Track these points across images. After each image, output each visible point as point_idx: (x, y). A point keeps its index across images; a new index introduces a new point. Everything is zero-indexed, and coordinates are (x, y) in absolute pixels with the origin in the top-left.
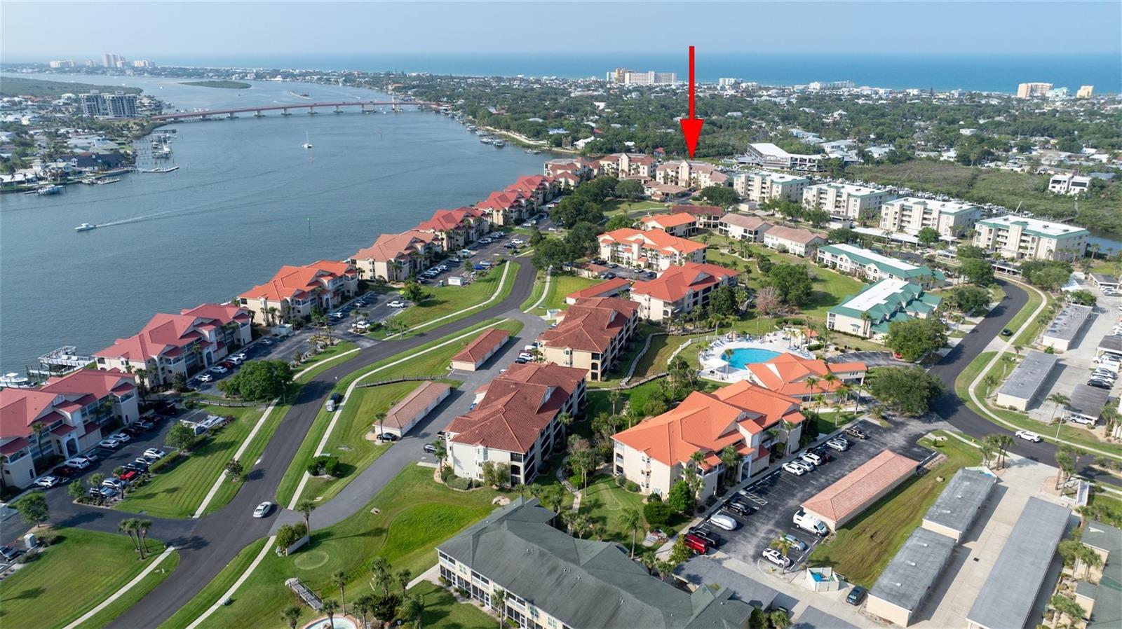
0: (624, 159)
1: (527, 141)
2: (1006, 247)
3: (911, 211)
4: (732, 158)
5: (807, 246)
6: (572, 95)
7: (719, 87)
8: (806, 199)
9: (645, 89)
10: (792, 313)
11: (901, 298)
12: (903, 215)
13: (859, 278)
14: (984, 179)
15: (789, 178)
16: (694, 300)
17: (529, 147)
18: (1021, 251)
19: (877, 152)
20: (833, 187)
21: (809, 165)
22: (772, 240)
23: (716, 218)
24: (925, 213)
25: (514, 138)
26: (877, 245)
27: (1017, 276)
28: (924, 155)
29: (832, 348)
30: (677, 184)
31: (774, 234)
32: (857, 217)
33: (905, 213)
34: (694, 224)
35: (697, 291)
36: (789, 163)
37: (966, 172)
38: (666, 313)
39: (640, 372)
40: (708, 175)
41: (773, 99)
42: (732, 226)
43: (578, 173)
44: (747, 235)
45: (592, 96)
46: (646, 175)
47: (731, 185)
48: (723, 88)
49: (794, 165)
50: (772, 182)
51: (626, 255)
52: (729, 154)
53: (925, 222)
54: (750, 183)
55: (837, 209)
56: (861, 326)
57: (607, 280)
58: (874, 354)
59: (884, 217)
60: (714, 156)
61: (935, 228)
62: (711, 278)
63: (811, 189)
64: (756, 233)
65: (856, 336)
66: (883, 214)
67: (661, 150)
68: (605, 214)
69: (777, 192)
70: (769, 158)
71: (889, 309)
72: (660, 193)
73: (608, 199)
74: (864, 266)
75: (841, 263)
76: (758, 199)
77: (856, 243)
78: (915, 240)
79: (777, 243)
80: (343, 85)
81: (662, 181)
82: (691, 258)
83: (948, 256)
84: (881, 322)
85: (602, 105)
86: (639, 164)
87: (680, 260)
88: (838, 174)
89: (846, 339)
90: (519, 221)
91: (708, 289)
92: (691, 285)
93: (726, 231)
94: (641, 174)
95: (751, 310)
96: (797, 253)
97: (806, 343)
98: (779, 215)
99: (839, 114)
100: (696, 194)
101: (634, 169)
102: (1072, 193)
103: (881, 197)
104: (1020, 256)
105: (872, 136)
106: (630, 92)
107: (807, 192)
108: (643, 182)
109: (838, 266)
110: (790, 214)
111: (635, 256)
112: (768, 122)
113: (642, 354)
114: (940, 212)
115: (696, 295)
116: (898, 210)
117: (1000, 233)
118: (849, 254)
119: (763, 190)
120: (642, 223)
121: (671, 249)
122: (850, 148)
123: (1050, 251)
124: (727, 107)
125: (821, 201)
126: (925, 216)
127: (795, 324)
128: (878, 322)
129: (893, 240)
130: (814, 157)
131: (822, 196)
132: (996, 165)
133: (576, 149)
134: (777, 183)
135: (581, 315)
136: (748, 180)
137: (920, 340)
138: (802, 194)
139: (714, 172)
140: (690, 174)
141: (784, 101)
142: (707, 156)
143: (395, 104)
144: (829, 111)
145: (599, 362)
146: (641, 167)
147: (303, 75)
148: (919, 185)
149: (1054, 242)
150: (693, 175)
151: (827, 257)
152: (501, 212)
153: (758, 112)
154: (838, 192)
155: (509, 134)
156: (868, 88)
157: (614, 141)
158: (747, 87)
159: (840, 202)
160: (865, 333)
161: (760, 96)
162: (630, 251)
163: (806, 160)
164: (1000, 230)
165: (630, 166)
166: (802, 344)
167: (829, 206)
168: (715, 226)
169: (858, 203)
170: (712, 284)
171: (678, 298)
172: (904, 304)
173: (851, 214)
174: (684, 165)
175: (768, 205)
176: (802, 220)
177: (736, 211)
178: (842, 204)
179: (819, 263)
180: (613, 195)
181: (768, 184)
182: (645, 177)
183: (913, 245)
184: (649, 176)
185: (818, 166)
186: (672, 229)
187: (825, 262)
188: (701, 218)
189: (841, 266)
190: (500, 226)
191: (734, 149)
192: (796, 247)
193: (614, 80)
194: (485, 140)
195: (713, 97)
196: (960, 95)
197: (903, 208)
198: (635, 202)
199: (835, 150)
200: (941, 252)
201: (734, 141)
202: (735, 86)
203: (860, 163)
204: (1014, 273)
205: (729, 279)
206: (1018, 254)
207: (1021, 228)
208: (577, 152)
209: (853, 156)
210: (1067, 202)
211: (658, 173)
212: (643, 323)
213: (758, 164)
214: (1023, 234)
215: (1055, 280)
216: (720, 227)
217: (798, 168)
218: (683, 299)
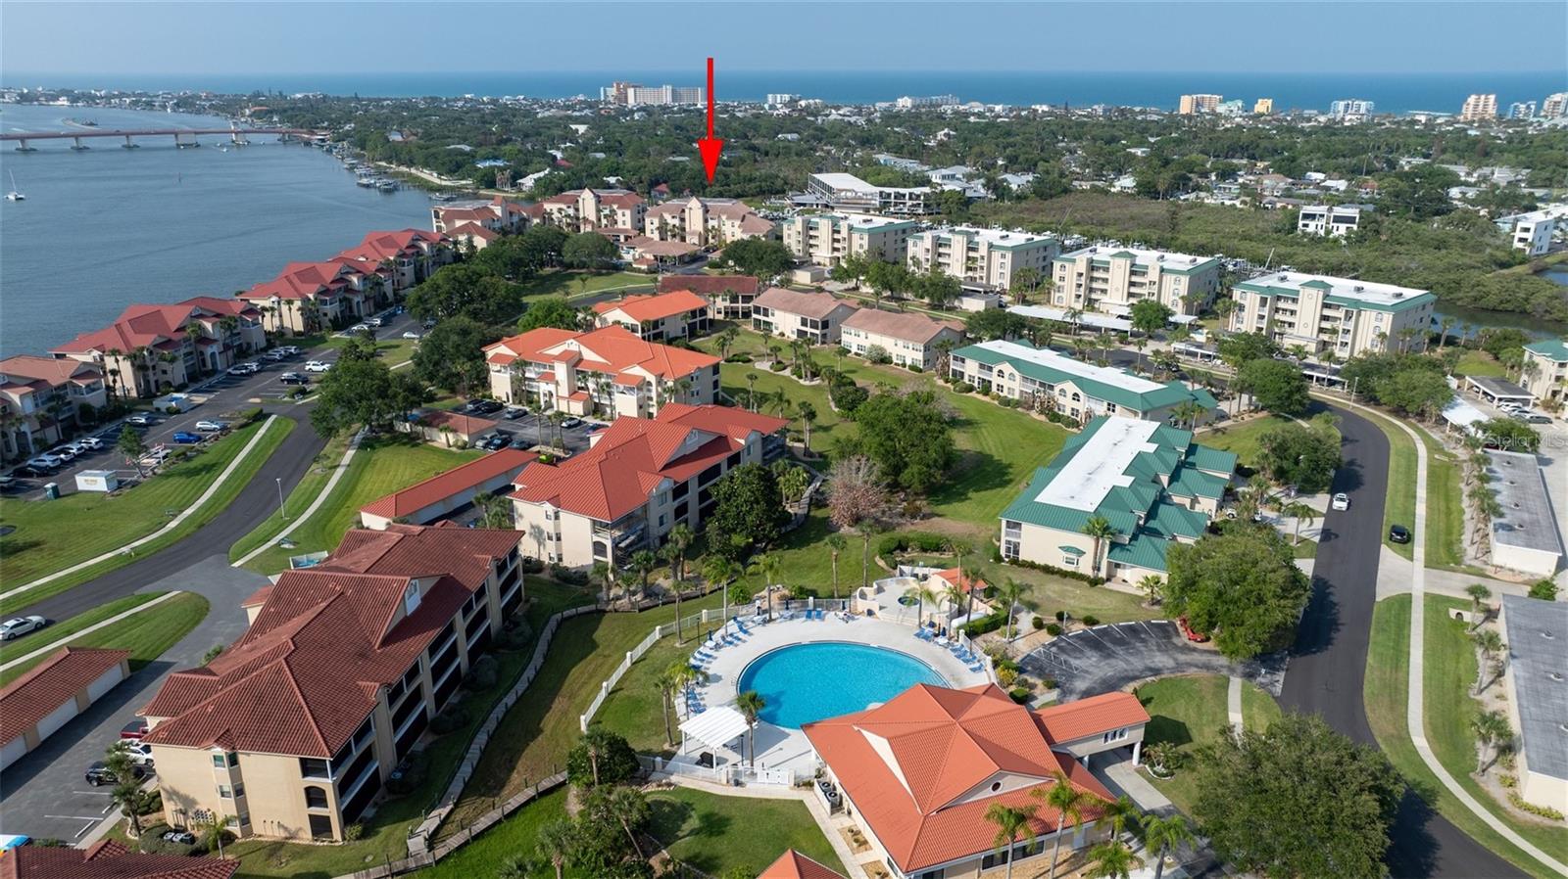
0: (587, 200)
1: (438, 181)
2: (1294, 331)
3: (1107, 270)
4: (783, 198)
5: (927, 349)
6: (540, 116)
7: (766, 106)
8: (913, 258)
9: (656, 110)
10: (913, 517)
11: (1157, 465)
12: (1092, 279)
13: (1041, 412)
14: (1190, 218)
15: (880, 221)
16: (676, 504)
17: (441, 189)
18: (1325, 337)
19: (1016, 182)
20: (960, 233)
21: (910, 203)
22: (857, 339)
23: (747, 299)
24: (1133, 273)
25: (418, 177)
26: (1057, 338)
27: (1338, 388)
28: (1086, 185)
29: (1026, 620)
30: (683, 239)
31: (859, 327)
32: (1007, 286)
33: (1096, 274)
34: (703, 312)
35: (681, 480)
36: (877, 202)
37: (1158, 208)
38: (599, 548)
39: (487, 781)
40: (737, 223)
41: (846, 119)
42: (776, 312)
43: (497, 225)
44: (809, 330)
45: (570, 117)
46: (628, 226)
47: (780, 238)
48: (773, 107)
49: (885, 205)
50: (851, 228)
51: (544, 387)
52: (777, 192)
53: (1133, 290)
54: (812, 233)
55: (970, 274)
56: (1086, 552)
57: (491, 451)
58: (1133, 631)
59: (1059, 283)
60: (753, 195)
61: (1155, 298)
62: (720, 443)
63: (922, 238)
64: (825, 325)
65: (1075, 576)
66: (1056, 279)
67: (663, 187)
68: (525, 300)
69: (860, 245)
70: (843, 194)
71: (1142, 500)
72: (649, 257)
73: (548, 270)
74: (1052, 387)
75: (1000, 381)
76: (827, 262)
77: (1021, 337)
78: (1126, 325)
79: (867, 344)
80: (174, 110)
81: (656, 236)
82: (685, 387)
83: (1195, 355)
84: (1134, 537)
85: (582, 129)
86: (615, 207)
87: (659, 395)
88: (960, 217)
89: (1052, 588)
90: (341, 323)
91: (714, 472)
92: (667, 466)
93: (768, 324)
94: (620, 225)
95: (820, 513)
96: (909, 362)
97: (960, 613)
98: (867, 289)
99: (945, 135)
100: (715, 256)
101: (606, 216)
102: (1335, 233)
103: (1045, 248)
104: (1321, 346)
105: (1000, 162)
106: (632, 112)
107: (915, 245)
108: (622, 239)
109: (994, 388)
110: (887, 286)
111: (564, 391)
112: (840, 146)
113: (510, 699)
114: (1162, 270)
115: (680, 490)
116: (1083, 271)
117: (1281, 305)
118: (1015, 362)
119: (836, 245)
120: (595, 315)
121: (637, 371)
122: (970, 177)
123: (1382, 336)
124: (778, 129)
125: (941, 260)
126: (1134, 279)
127: (924, 550)
128: (1126, 539)
129: (1083, 327)
130: (917, 191)
131: (941, 250)
132: (1197, 198)
133: (521, 191)
134: (859, 231)
135: (309, 606)
136: (809, 227)
137: (1261, 600)
138: (905, 249)
139: (748, 216)
140: (706, 221)
141: (862, 121)
142: (743, 196)
143: (236, 133)
144: (931, 132)
145: (327, 783)
146: (620, 212)
147: (108, 98)
148: (1095, 230)
149: (1388, 317)
150: (711, 223)
151: (971, 369)
152: (298, 304)
153: (822, 135)
154: (969, 242)
155: (413, 171)
156: (978, 104)
157: (585, 174)
158: (808, 106)
159: (975, 260)
160: (1097, 568)
161: (827, 115)
162: (550, 378)
163: (904, 195)
164: (1279, 298)
165: (599, 211)
166: (952, 617)
167: (955, 269)
168: (747, 315)
169: (1008, 260)
170: (721, 458)
171: (633, 506)
172: (1165, 479)
173: (995, 281)
174: (694, 205)
175: (846, 271)
176: (909, 295)
177: (786, 283)
178: (979, 263)
179: (954, 382)
180: (561, 263)
181: (844, 233)
182: (626, 231)
183: (1123, 336)
184: (634, 228)
185: (925, 205)
186: (656, 325)
187: (966, 380)
188: (719, 300)
189: (1000, 387)
190: (299, 334)
191: (786, 183)
192: (906, 352)
193: (611, 99)
194: (365, 181)
195: (757, 116)
196: (1105, 111)
197: (1092, 266)
198: (600, 274)
199: (950, 179)
200: (1181, 346)
201: (786, 172)
202: (792, 104)
203: (991, 200)
204: (1332, 383)
205: (766, 440)
206: (1318, 343)
207: (1321, 293)
208: (521, 195)
209: (978, 189)
210: (1332, 248)
211: (648, 221)
212: (545, 576)
213: (827, 206)
214: (1326, 306)
215: (1430, 396)
216: (754, 316)
217: (892, 209)
218: (645, 508)
